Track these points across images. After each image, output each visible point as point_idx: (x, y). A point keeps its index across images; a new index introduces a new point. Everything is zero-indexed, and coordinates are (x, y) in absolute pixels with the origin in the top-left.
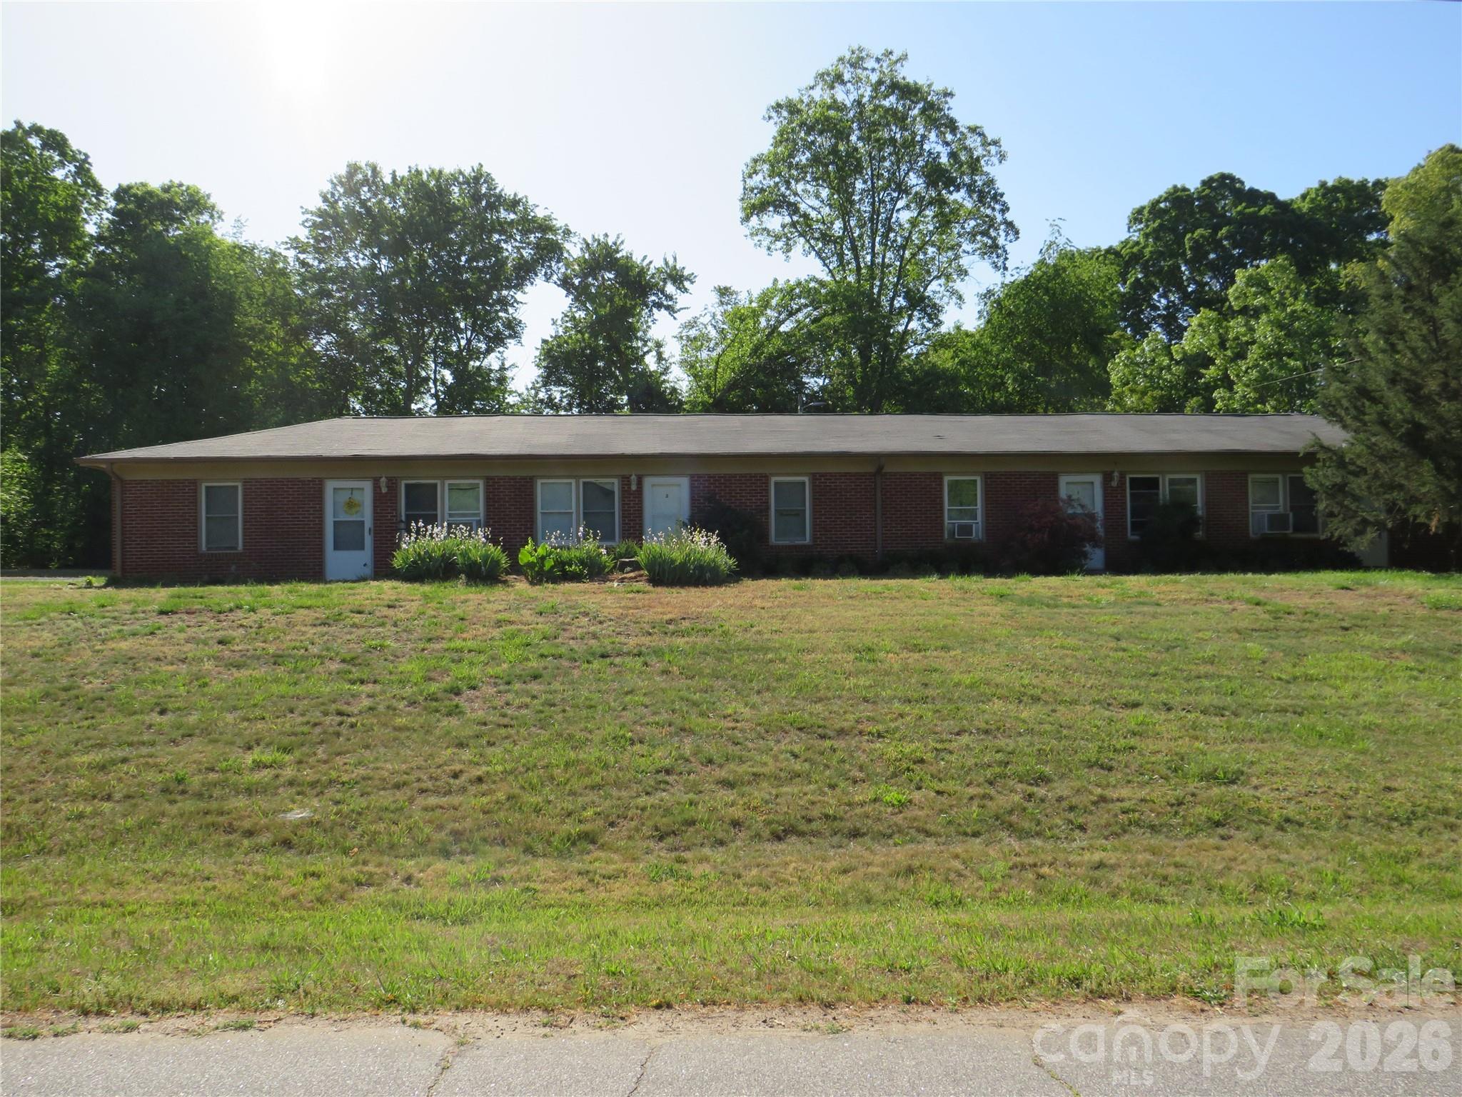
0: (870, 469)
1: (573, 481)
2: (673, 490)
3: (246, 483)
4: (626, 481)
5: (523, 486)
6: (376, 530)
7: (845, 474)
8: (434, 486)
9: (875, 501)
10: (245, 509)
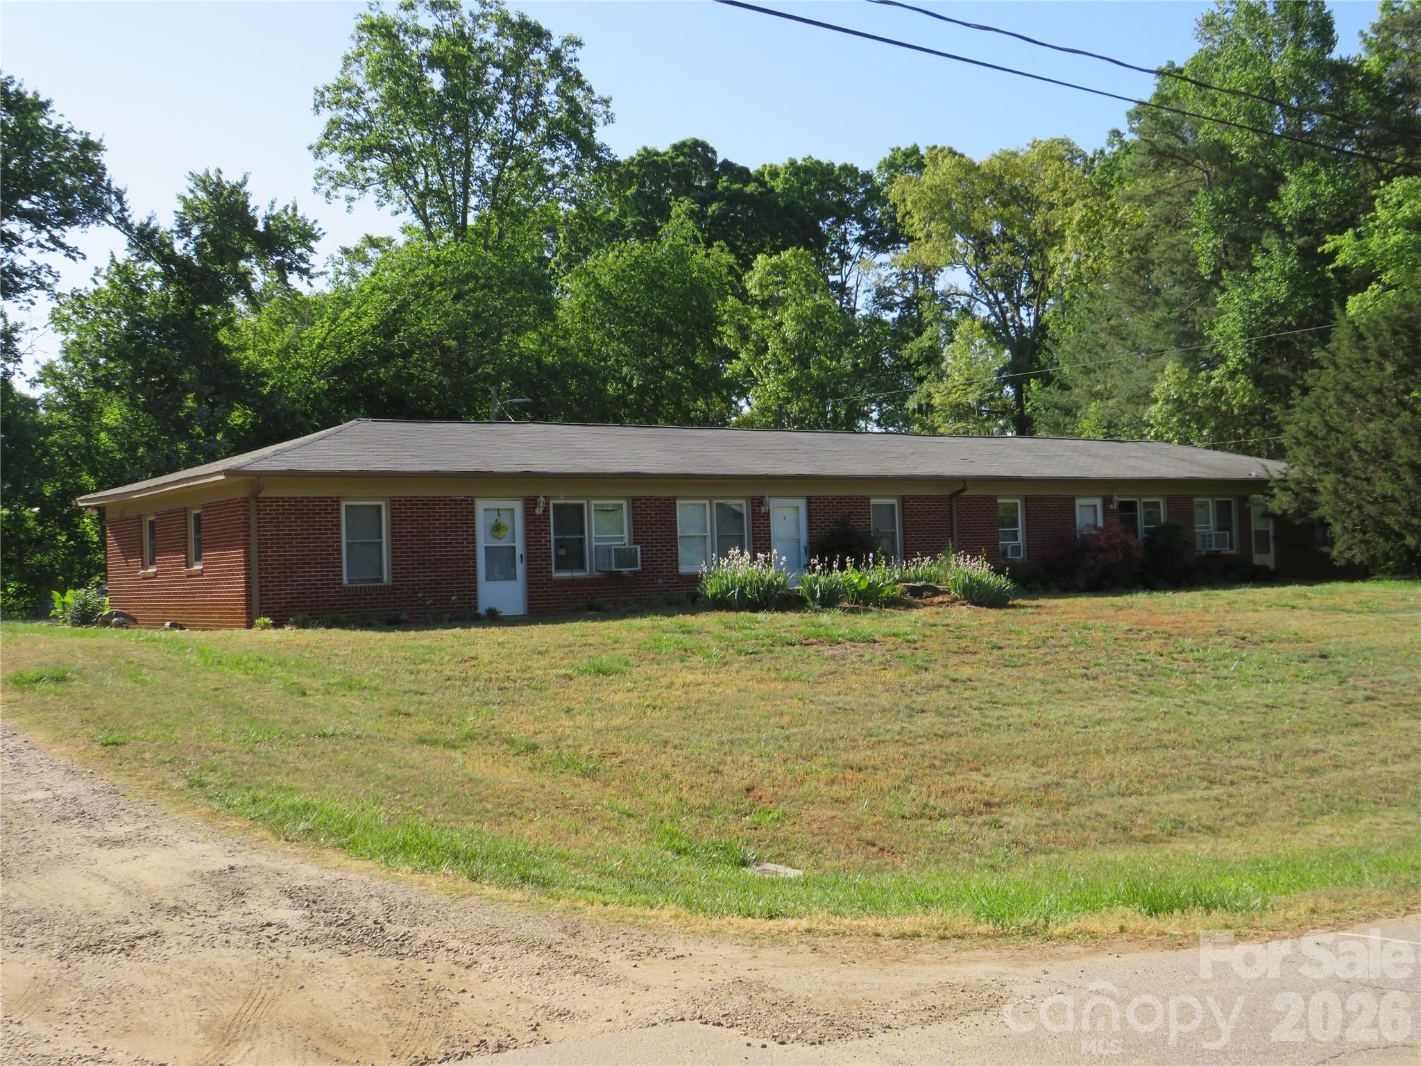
0: (946, 492)
1: (707, 502)
2: (790, 514)
3: (395, 503)
4: (757, 503)
5: (668, 507)
6: (530, 557)
7: (928, 497)
8: (581, 507)
9: (951, 524)
10: (393, 534)
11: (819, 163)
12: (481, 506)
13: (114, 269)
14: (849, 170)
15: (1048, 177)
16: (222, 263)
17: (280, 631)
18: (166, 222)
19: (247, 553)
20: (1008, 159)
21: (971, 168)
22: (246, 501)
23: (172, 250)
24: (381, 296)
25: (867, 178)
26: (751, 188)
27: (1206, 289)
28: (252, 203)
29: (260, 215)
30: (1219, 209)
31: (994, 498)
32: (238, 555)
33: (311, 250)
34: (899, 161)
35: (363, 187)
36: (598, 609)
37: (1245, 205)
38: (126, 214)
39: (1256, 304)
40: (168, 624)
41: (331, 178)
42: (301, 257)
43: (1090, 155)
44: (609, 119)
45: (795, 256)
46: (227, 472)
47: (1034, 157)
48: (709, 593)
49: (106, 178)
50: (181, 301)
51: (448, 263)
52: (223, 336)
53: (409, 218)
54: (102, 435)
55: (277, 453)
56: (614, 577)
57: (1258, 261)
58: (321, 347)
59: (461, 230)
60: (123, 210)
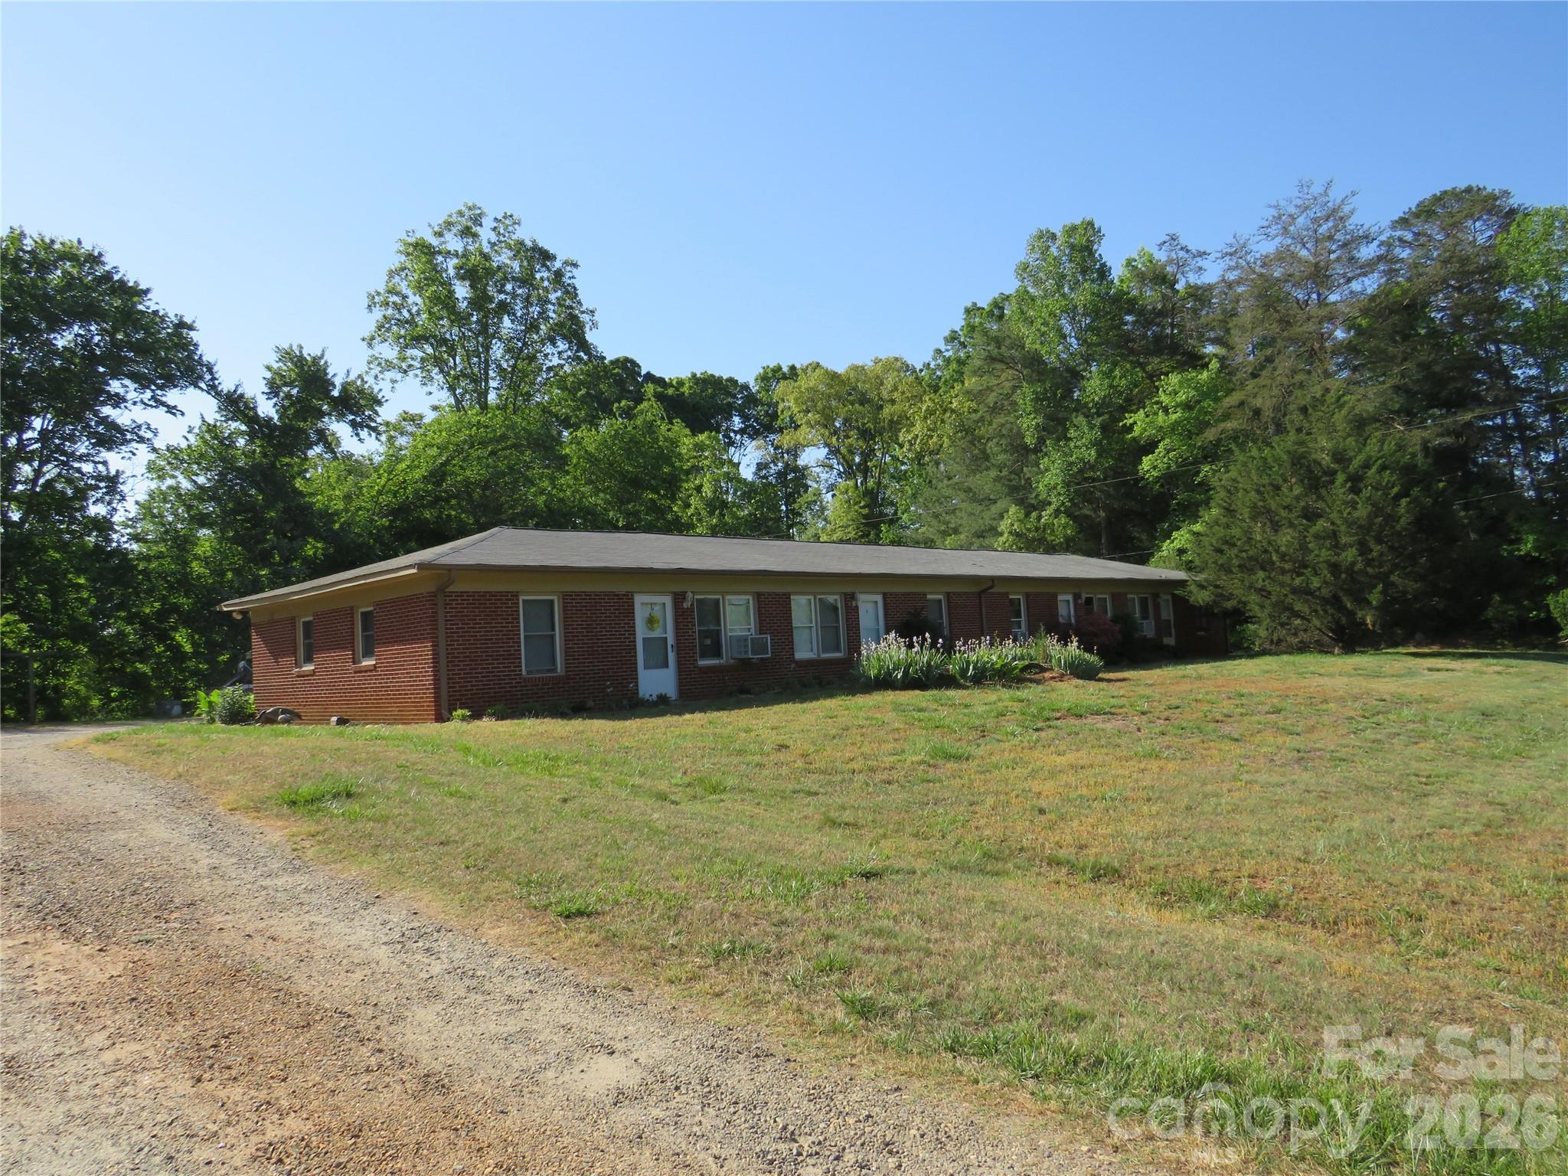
0: (974, 589)
1: (812, 597)
2: (870, 607)
3: (566, 597)
4: (849, 598)
5: (784, 602)
6: (679, 647)
7: (965, 593)
8: (718, 601)
9: (981, 615)
10: (566, 627)
11: (713, 376)
12: (639, 600)
13: (204, 428)
14: (732, 381)
15: (889, 382)
16: (305, 421)
17: (477, 723)
18: (255, 389)
19: (435, 646)
20: (858, 369)
21: (834, 376)
22: (434, 595)
23: (256, 413)
24: (434, 451)
25: (746, 387)
26: (670, 391)
27: (1025, 453)
28: (331, 371)
29: (338, 382)
30: (1037, 399)
31: (1007, 594)
32: (425, 649)
33: (376, 413)
34: (770, 375)
35: (405, 372)
36: (747, 692)
37: (1055, 394)
38: (216, 382)
39: (1071, 464)
40: (334, 719)
41: (380, 364)
42: (369, 417)
43: (919, 367)
44: (595, 325)
45: (709, 437)
46: (421, 566)
47: (879, 368)
48: (873, 673)
49: (198, 353)
50: (265, 455)
51: (486, 427)
52: (299, 483)
53: (444, 398)
54: (194, 564)
55: (455, 551)
56: (745, 663)
57: (1072, 433)
58: (380, 493)
59: (484, 407)
60: (214, 379)
